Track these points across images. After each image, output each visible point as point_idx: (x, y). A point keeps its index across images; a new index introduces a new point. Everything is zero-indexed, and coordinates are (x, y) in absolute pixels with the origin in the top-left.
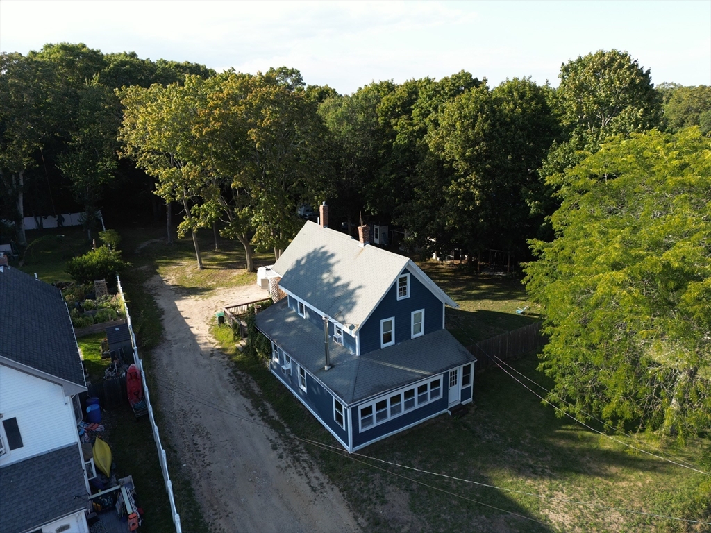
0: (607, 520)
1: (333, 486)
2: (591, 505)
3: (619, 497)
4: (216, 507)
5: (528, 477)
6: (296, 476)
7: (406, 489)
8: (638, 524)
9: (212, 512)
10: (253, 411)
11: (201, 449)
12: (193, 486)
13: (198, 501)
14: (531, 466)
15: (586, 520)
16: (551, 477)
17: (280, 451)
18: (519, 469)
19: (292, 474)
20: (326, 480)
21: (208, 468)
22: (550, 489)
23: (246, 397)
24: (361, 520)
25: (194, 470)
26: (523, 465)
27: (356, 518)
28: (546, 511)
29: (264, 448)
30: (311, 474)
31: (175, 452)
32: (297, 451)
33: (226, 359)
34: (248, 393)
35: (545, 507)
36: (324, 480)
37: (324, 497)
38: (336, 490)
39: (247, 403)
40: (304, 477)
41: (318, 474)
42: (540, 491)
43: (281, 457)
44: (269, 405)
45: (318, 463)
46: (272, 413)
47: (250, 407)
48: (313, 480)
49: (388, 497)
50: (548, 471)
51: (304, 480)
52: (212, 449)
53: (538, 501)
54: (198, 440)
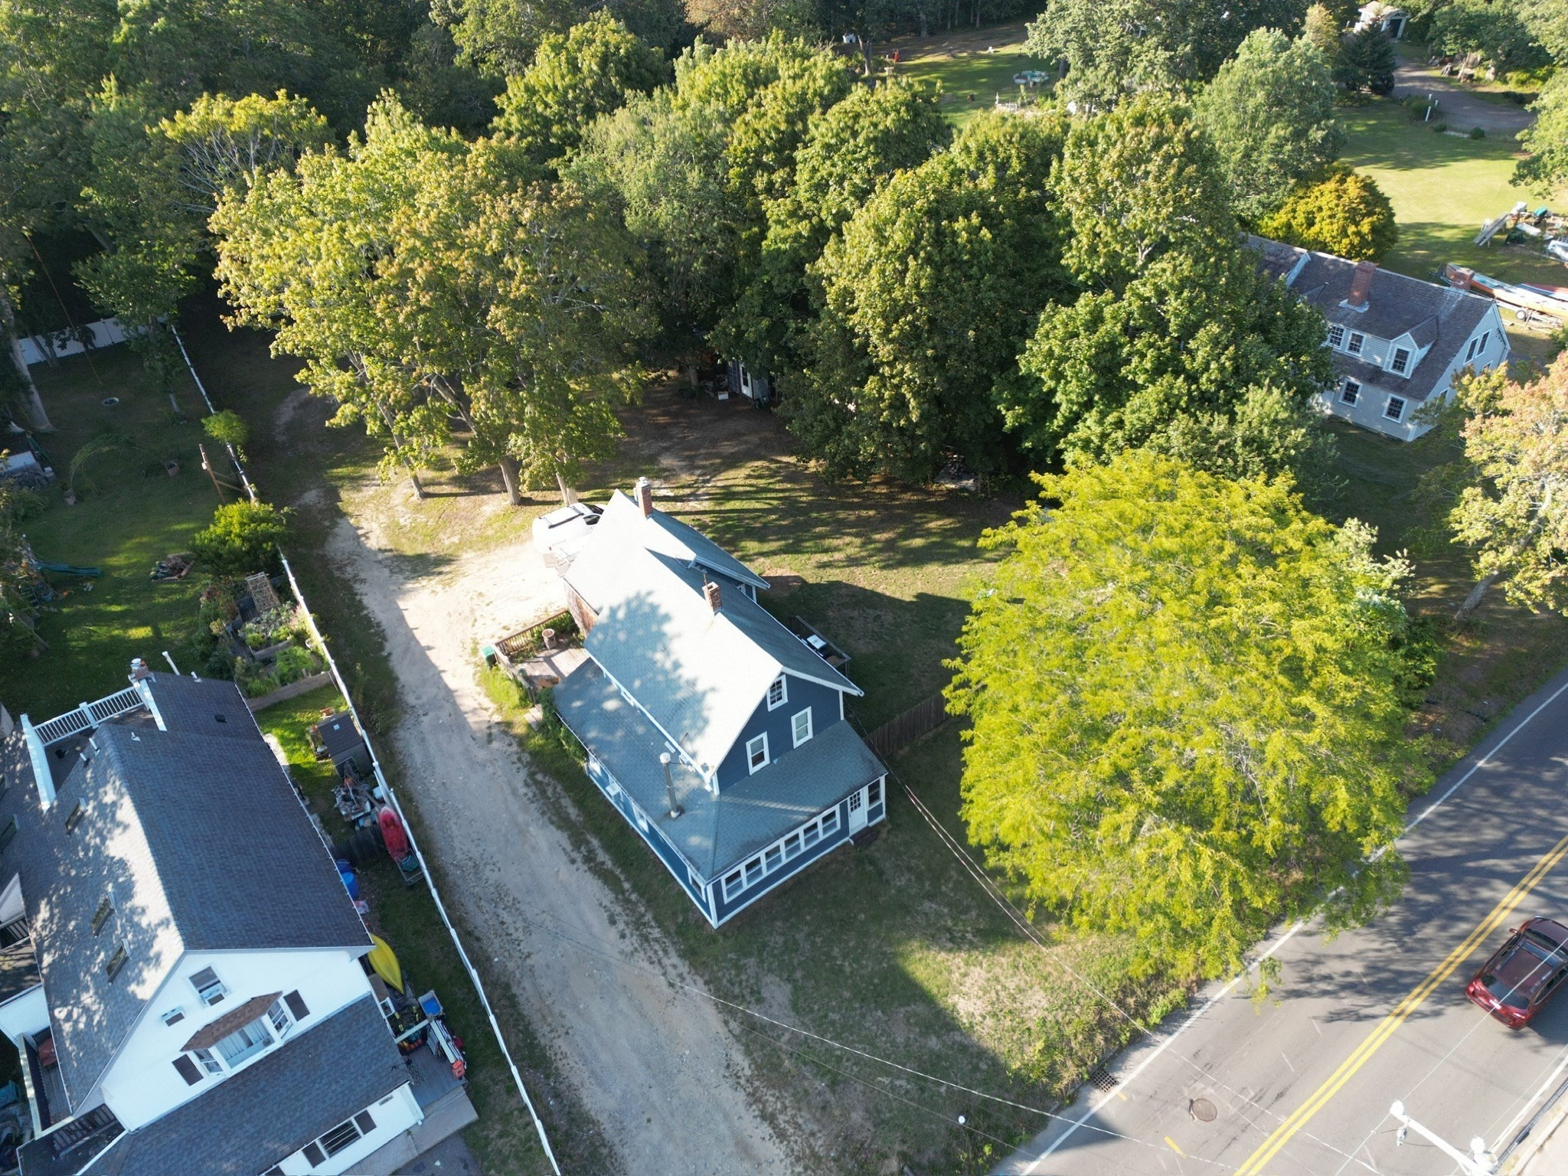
0: (1026, 1004)
1: (697, 978)
2: (1011, 985)
3: (1049, 969)
4: (549, 1020)
5: (942, 948)
6: (646, 965)
7: (788, 980)
8: (1061, 1007)
9: (546, 1029)
10: (575, 855)
11: (511, 931)
12: (515, 990)
13: (525, 1013)
14: (949, 930)
15: (1001, 1006)
16: (973, 946)
17: (621, 926)
18: (933, 937)
19: (641, 961)
20: (686, 969)
21: (529, 962)
22: (967, 964)
23: (559, 828)
24: (733, 1025)
25: (511, 965)
26: (938, 929)
27: (726, 1023)
28: (956, 998)
29: (596, 920)
30: (666, 961)
31: (478, 939)
32: (644, 924)
33: (515, 748)
34: (563, 822)
35: (955, 992)
36: (684, 968)
37: (685, 994)
38: (700, 981)
39: (562, 838)
40: (658, 967)
41: (674, 959)
42: (954, 968)
43: (623, 936)
44: (595, 842)
45: (674, 943)
46: (602, 856)
47: (569, 848)
48: (670, 969)
49: (765, 994)
50: (969, 936)
51: (658, 970)
52: (527, 930)
53: (948, 983)
54: (505, 916)
